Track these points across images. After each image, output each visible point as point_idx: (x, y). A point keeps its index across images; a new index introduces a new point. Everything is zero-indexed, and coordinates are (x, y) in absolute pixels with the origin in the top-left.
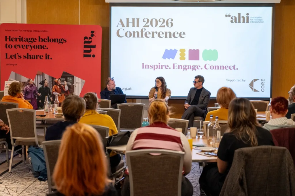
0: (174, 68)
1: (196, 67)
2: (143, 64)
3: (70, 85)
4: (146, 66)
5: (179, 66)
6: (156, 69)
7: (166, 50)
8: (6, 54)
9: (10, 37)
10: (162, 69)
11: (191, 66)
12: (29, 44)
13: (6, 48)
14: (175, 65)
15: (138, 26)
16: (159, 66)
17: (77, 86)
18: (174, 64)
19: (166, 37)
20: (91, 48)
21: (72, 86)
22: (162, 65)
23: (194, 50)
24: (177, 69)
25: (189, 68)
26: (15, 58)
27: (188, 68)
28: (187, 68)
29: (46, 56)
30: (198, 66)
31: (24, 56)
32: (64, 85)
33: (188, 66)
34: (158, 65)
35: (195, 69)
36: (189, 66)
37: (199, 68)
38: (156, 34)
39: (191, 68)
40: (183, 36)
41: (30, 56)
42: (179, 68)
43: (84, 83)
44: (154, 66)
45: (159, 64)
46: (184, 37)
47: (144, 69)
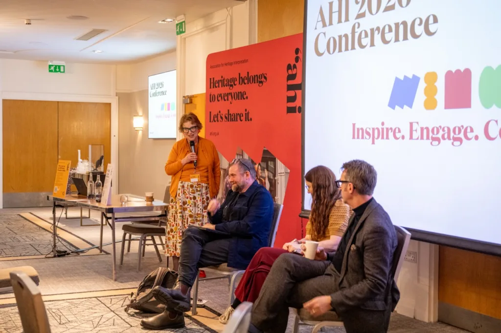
0: (411, 138)
1: (463, 131)
2: (354, 125)
3: (272, 179)
4: (358, 130)
5: (422, 129)
6: (376, 140)
7: (397, 80)
8: (210, 112)
9: (213, 78)
10: (387, 140)
11: (449, 129)
12: (230, 91)
13: (211, 102)
14: (415, 126)
15: (347, 20)
16: (383, 129)
17: (279, 182)
18: (411, 124)
19: (397, 40)
20: (296, 91)
21: (274, 181)
22: (387, 127)
23: (458, 71)
24: (418, 139)
25: (446, 136)
26: (218, 121)
27: (443, 136)
28: (440, 136)
29: (246, 114)
30: (466, 128)
31: (226, 117)
32: (264, 178)
33: (443, 130)
34: (380, 127)
35: (460, 140)
36: (446, 129)
37: (470, 135)
38: (378, 33)
39: (449, 138)
40: (432, 28)
41: (230, 114)
42: (422, 138)
43: (288, 174)
44: (373, 129)
45: (383, 124)
46: (435, 32)
47: (356, 140)
